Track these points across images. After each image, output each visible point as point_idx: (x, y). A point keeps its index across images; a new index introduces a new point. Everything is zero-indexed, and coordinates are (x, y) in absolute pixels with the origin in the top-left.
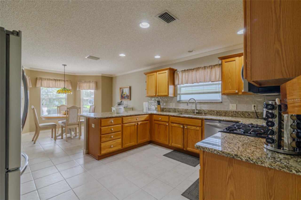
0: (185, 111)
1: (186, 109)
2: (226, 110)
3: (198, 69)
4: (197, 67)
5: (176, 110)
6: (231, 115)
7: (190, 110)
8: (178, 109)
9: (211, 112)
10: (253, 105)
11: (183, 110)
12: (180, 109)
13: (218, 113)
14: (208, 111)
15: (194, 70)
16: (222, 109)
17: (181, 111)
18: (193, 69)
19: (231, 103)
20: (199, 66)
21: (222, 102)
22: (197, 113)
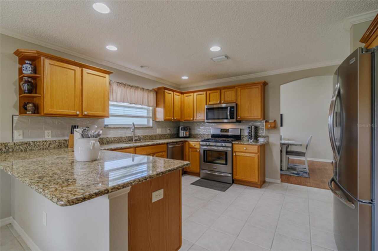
0: (118, 140)
1: (119, 137)
2: (155, 134)
3: (137, 88)
4: (136, 85)
5: (104, 140)
6: (158, 138)
7: (124, 137)
8: (107, 139)
9: (146, 137)
10: (168, 129)
11: (115, 139)
12: (111, 138)
13: (151, 138)
14: (143, 136)
15: (133, 88)
16: (153, 134)
17: (113, 141)
18: (132, 86)
19: (158, 128)
20: (139, 86)
21: (152, 127)
22: (136, 140)
